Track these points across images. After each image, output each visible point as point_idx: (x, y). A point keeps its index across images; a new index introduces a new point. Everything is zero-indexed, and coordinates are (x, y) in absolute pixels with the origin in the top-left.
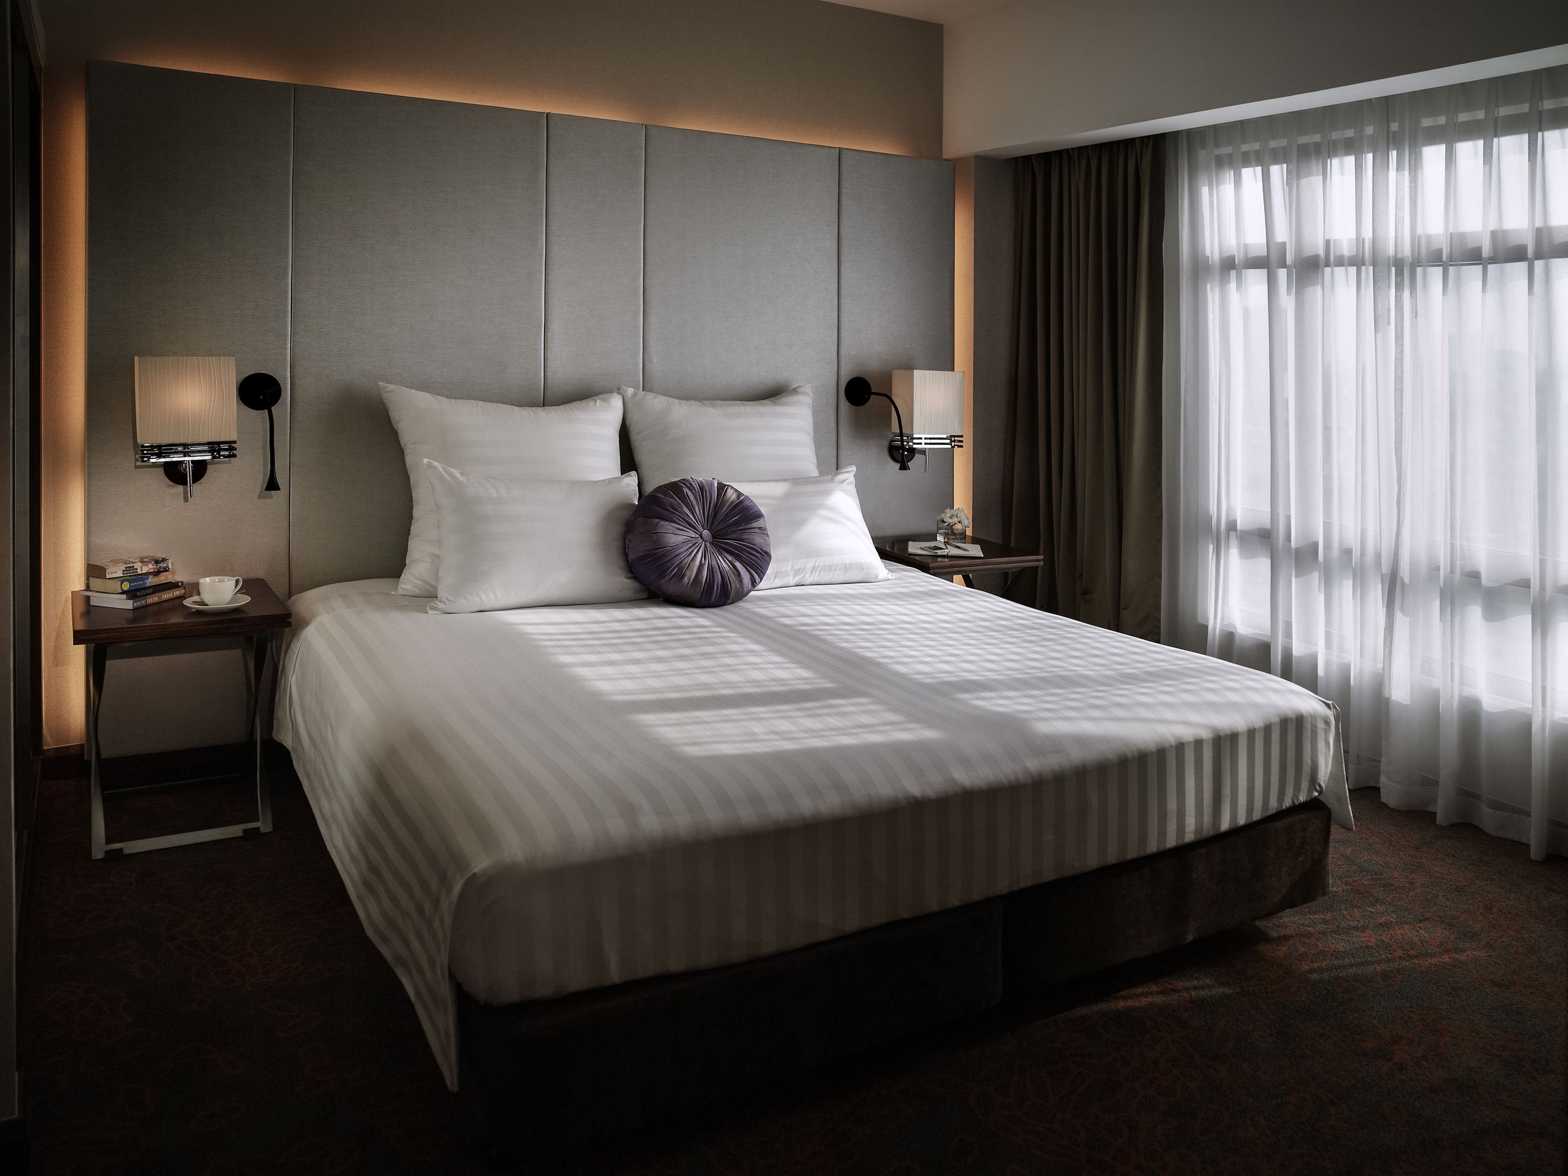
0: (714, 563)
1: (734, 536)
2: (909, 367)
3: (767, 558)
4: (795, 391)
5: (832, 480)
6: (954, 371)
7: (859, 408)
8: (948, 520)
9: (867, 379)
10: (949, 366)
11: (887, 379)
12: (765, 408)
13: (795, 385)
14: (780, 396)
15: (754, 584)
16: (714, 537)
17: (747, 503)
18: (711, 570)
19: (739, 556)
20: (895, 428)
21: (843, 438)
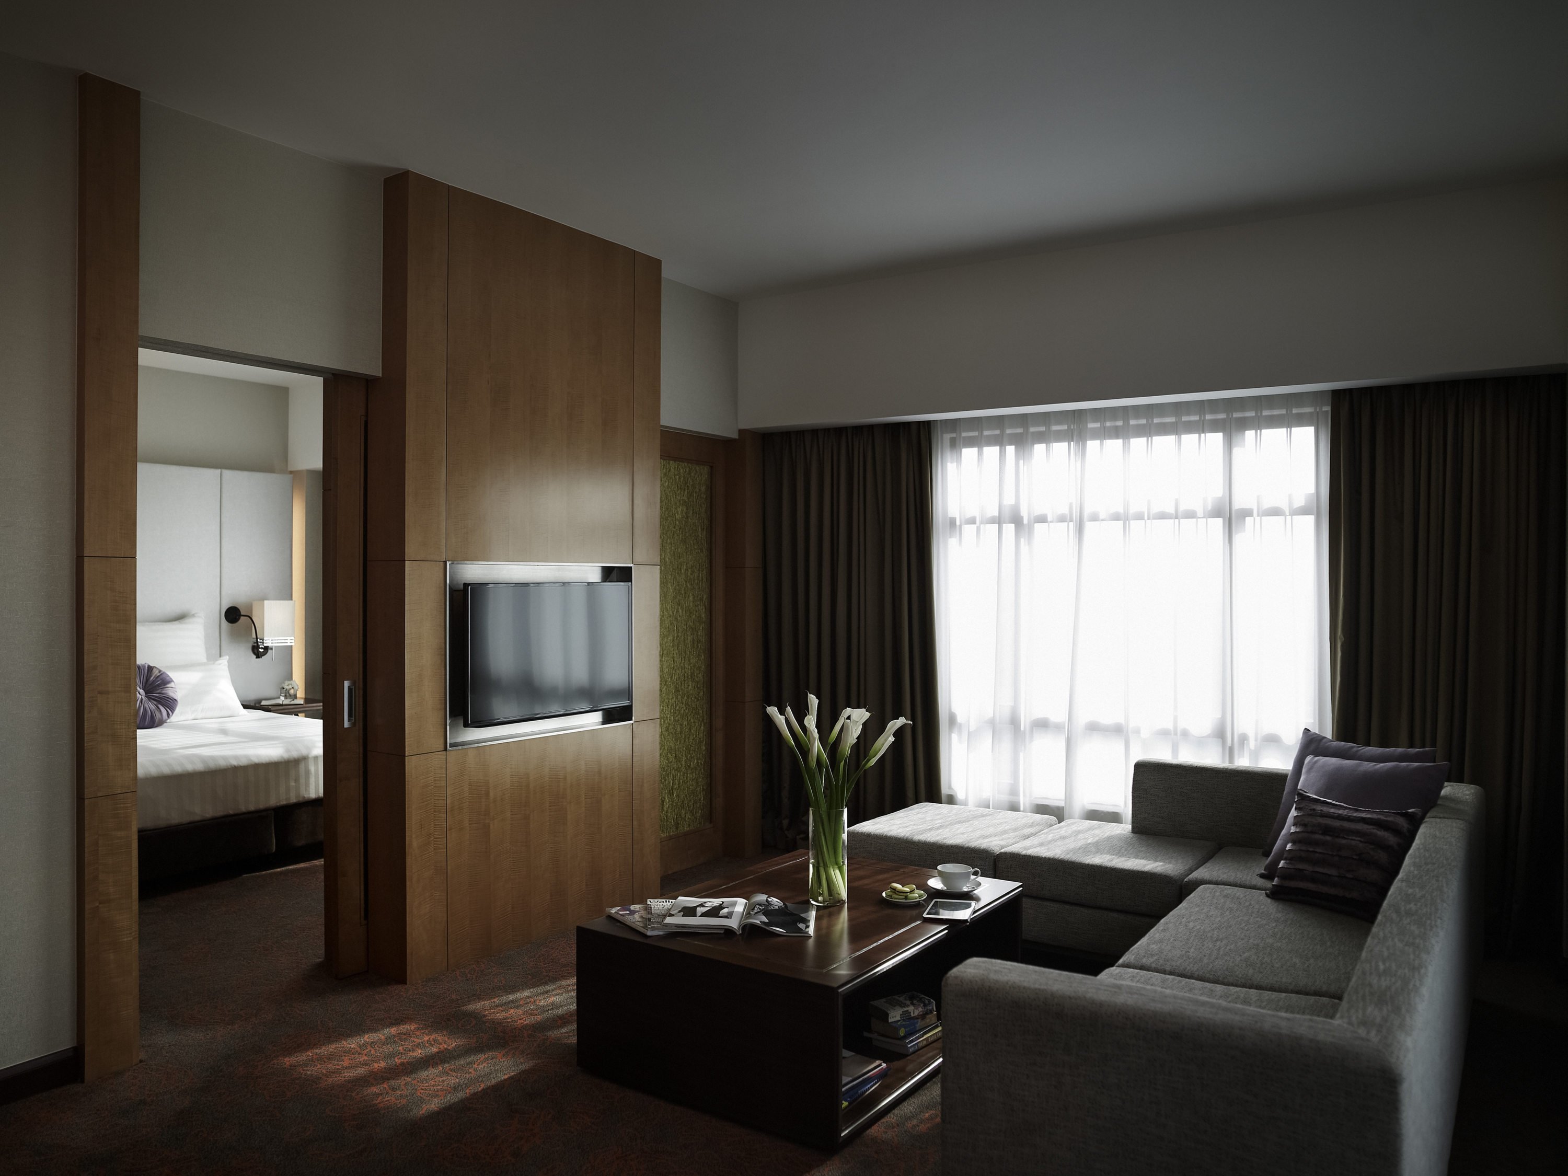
0: (147, 706)
1: (158, 691)
2: (264, 598)
3: (175, 702)
4: (193, 616)
5: (214, 664)
6: (292, 600)
7: (234, 625)
8: (286, 687)
9: (238, 607)
10: (290, 597)
11: (250, 607)
12: (175, 626)
13: (193, 613)
14: (183, 619)
15: (168, 716)
16: (146, 693)
17: (164, 676)
18: (145, 709)
19: (160, 701)
20: (254, 636)
21: (223, 643)
